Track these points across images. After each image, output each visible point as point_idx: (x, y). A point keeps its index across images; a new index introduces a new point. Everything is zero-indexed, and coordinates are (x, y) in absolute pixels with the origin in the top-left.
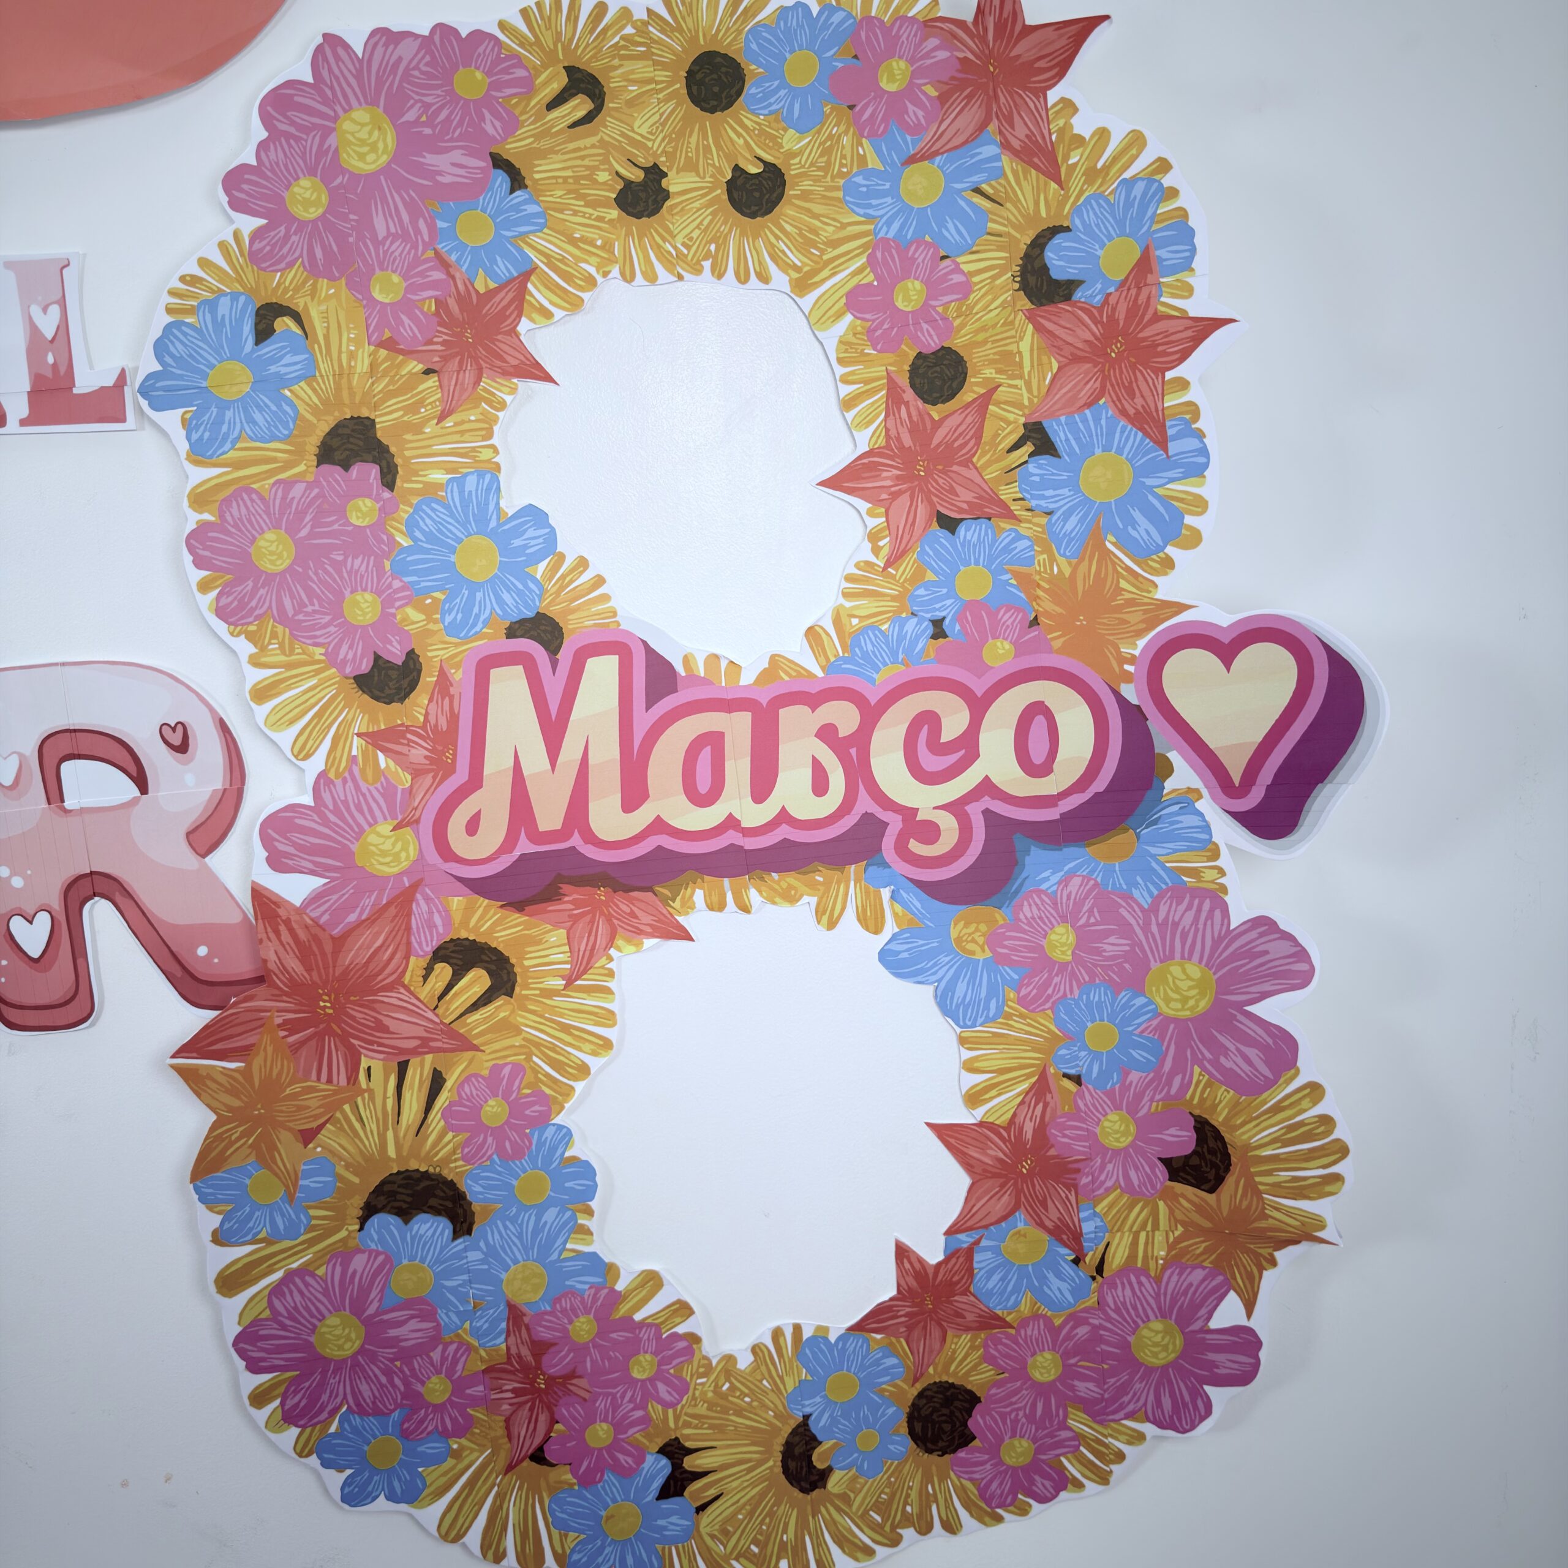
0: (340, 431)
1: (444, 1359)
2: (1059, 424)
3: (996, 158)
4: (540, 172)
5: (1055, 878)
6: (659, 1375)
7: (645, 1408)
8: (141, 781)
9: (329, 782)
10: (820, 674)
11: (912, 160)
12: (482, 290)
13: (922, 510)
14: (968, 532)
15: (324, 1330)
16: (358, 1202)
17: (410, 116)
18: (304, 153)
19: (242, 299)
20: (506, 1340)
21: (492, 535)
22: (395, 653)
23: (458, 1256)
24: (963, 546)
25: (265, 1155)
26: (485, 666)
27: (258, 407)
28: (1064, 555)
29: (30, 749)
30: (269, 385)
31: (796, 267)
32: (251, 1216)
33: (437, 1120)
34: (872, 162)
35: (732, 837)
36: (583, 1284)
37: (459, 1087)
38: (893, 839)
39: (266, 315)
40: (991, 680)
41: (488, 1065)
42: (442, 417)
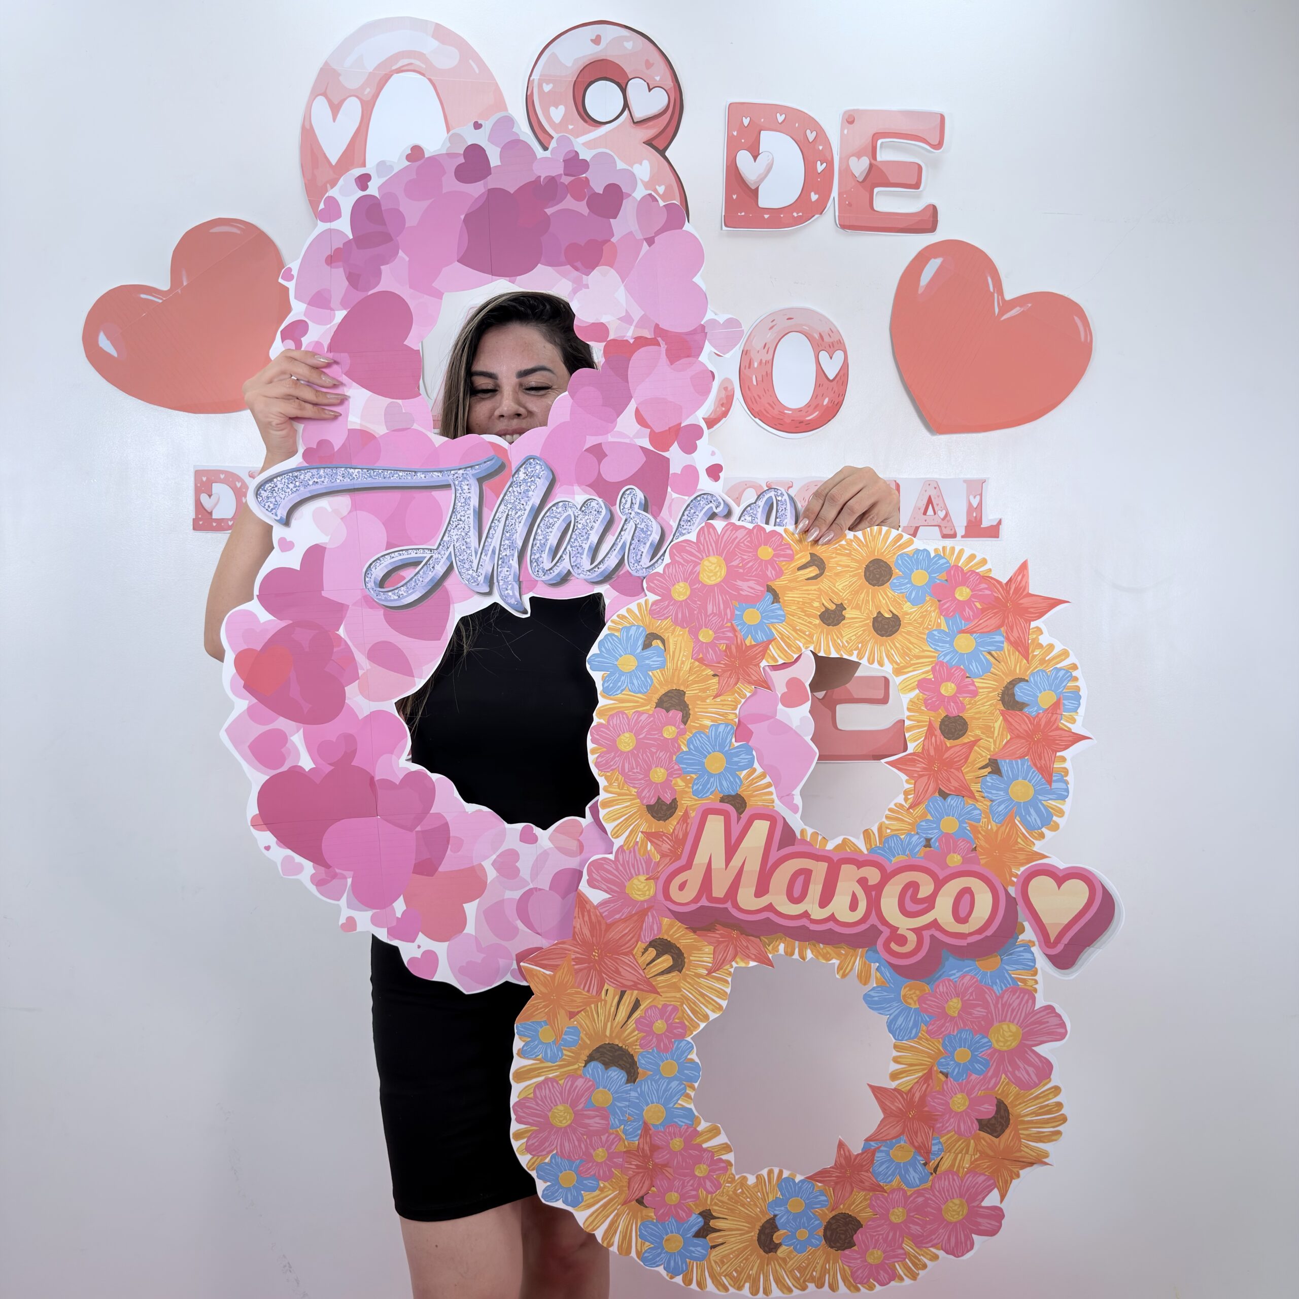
0: (669, 694)
1: (607, 1141)
2: (1006, 762)
3: (1002, 643)
4: (788, 597)
5: (958, 974)
6: (708, 1177)
7: (697, 1190)
9: (624, 851)
10: (865, 852)
11: (964, 632)
12: (748, 645)
13: (932, 786)
14: (952, 801)
15: (555, 1111)
16: (587, 1052)
17: (734, 563)
18: (684, 572)
19: (642, 629)
20: (639, 1140)
21: (725, 754)
22: (668, 798)
23: (627, 1092)
24: (948, 806)
26: (707, 812)
27: (636, 677)
28: (995, 821)
30: (643, 668)
31: (897, 663)
32: (537, 1046)
33: (632, 1023)
34: (944, 627)
35: (804, 922)
36: (682, 1122)
37: (646, 1010)
38: (884, 940)
39: (651, 638)
40: (948, 872)
41: (663, 1003)
42: (716, 697)
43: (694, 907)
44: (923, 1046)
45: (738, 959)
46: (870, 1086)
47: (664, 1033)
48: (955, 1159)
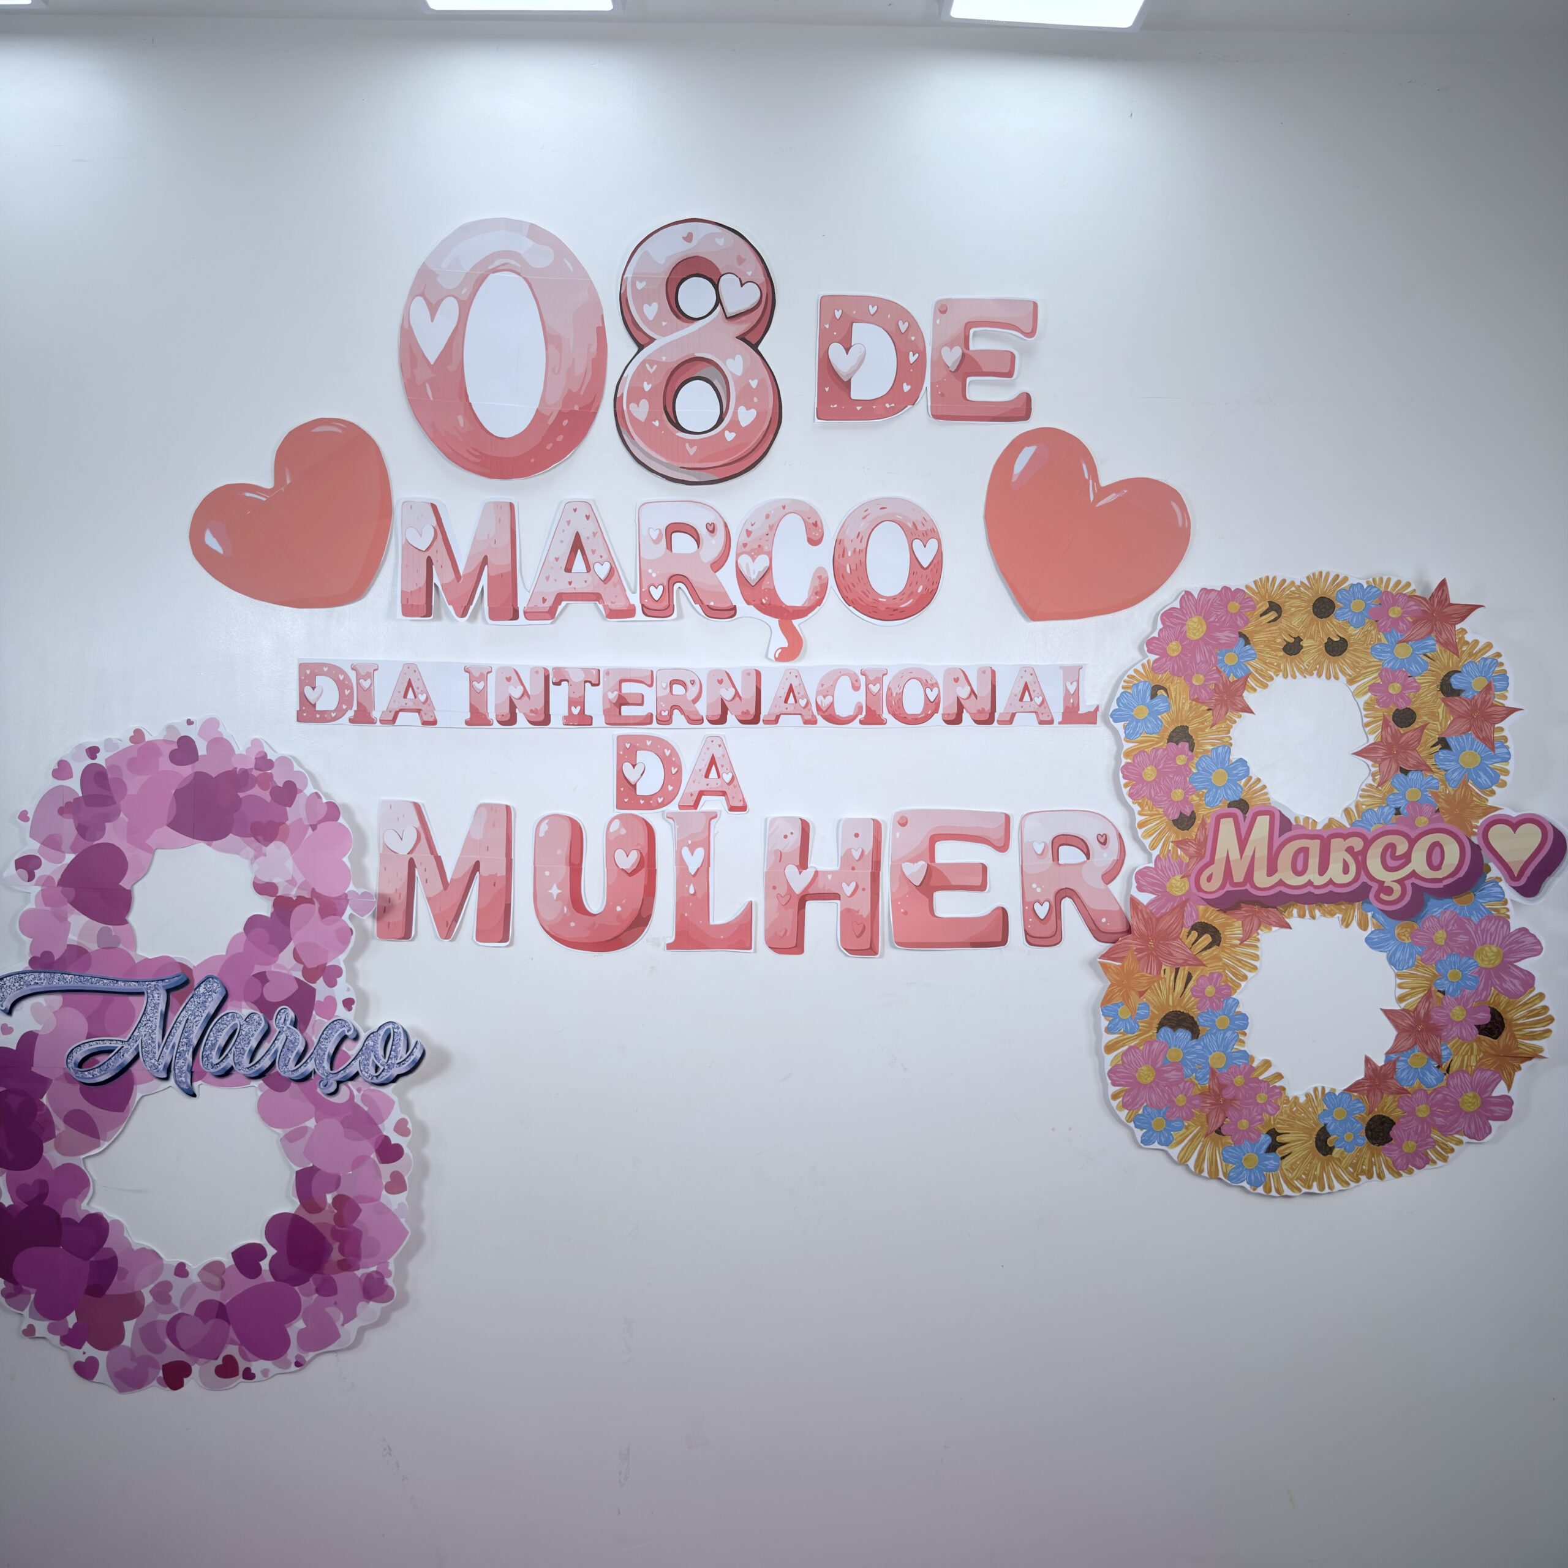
0: (1177, 730)
1: (1184, 1088)
2: (1452, 738)
3: (1434, 645)
4: (1256, 638)
5: (1440, 911)
6: (1268, 1102)
7: (1262, 1115)
8: (1088, 856)
9: (1160, 859)
10: (1348, 826)
11: (1401, 642)
12: (1232, 681)
13: (1394, 766)
14: (1412, 775)
15: (1140, 1071)
16: (1157, 1021)
17: (1212, 619)
18: (1173, 632)
19: (1147, 683)
20: (1209, 1082)
21: (1226, 769)
22: (1188, 813)
23: (1193, 1047)
24: (1410, 780)
25: (1126, 1000)
26: (1219, 818)
27: (1149, 721)
28: (1451, 787)
29: (1049, 841)
30: (1154, 714)
31: (1349, 675)
32: (1118, 1023)
33: (1188, 993)
34: (1384, 641)
35: (1310, 889)
36: (1240, 1062)
37: (1198, 980)
38: (1374, 893)
39: (1155, 689)
40: (1418, 832)
41: (1209, 972)
42: (1212, 726)
43: (1222, 892)
44: (1421, 972)
45: (1262, 928)
46: (1382, 1009)
47: (1214, 996)
48: (1462, 1061)
